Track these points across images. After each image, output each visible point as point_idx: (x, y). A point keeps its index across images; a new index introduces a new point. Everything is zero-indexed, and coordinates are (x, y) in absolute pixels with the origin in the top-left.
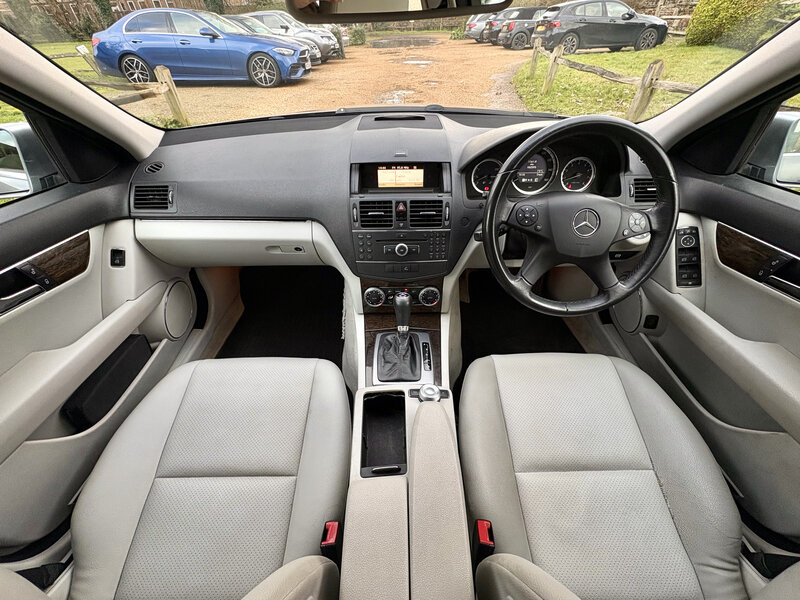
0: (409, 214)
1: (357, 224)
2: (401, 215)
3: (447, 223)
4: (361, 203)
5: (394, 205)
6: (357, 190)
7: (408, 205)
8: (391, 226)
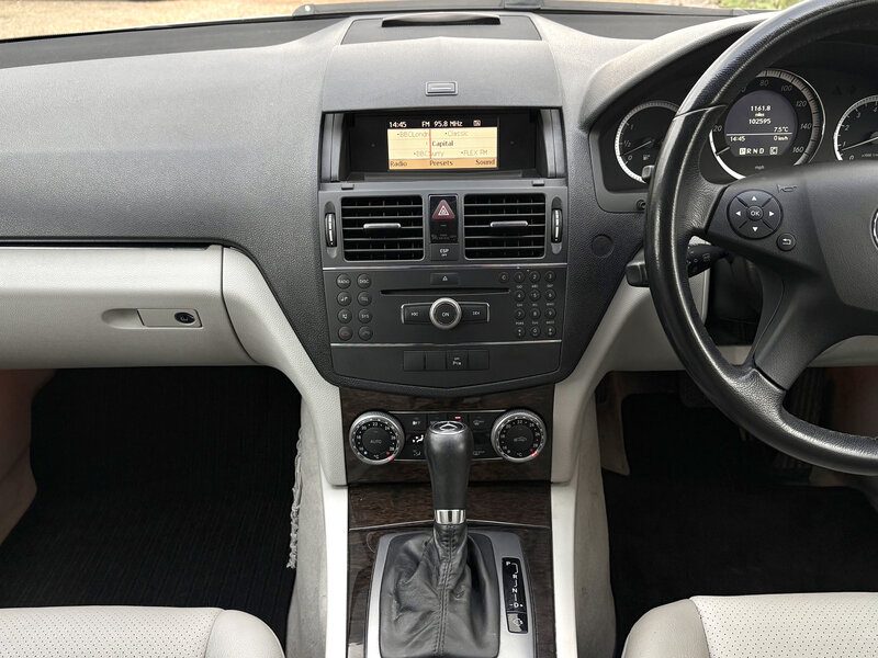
0: (462, 226)
1: (334, 253)
2: (443, 229)
3: (556, 248)
4: (345, 201)
5: (425, 206)
6: (335, 172)
7: (461, 205)
8: (419, 255)
